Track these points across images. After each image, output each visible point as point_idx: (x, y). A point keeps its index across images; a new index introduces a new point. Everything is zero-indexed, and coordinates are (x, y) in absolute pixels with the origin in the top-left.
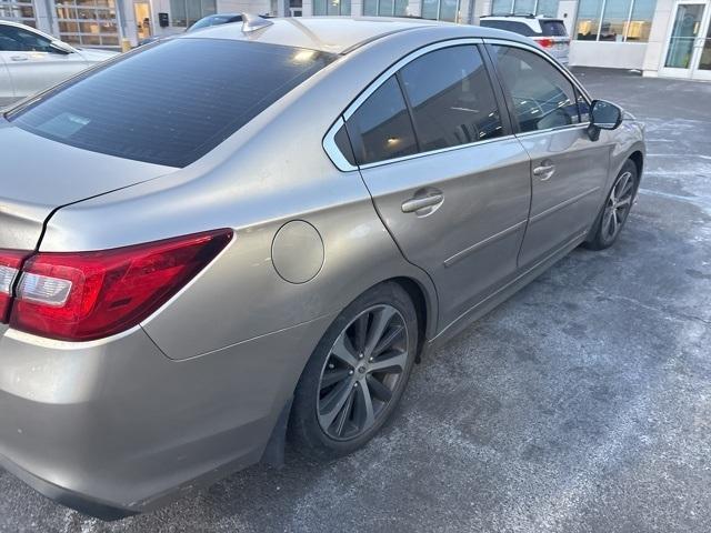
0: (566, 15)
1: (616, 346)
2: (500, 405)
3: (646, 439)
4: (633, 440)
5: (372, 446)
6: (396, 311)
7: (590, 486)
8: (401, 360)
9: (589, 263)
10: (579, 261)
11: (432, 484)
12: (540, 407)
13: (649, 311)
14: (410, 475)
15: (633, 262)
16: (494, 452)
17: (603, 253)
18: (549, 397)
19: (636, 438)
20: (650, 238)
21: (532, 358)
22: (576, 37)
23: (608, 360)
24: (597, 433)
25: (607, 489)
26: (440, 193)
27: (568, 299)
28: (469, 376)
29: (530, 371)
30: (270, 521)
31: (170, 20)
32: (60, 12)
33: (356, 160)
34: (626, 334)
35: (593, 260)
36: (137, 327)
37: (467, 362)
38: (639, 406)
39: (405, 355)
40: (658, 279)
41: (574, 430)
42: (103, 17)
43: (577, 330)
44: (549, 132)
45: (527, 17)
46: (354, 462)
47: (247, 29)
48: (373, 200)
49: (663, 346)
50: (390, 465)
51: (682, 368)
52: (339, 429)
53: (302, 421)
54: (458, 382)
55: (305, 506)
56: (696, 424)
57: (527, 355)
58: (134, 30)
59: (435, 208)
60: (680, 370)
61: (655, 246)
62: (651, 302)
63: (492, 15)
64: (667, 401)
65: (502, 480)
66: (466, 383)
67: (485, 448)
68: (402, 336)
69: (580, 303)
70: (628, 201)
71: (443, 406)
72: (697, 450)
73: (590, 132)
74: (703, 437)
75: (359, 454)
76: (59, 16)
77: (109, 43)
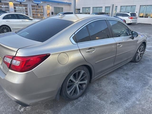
0: (137, 12)
1: (135, 83)
2: (107, 93)
3: (138, 102)
4: (134, 102)
5: (79, 99)
6: (84, 72)
7: (123, 111)
8: (86, 82)
9: (133, 65)
10: (131, 65)
11: (90, 107)
12: (116, 94)
13: (144, 76)
14: (86, 105)
15: (143, 66)
16: (104, 102)
17: (137, 63)
18: (118, 92)
19: (135, 102)
20: (148, 61)
21: (116, 84)
22: (139, 17)
23: (133, 86)
24: (127, 100)
25: (127, 112)
26: (95, 49)
27: (127, 73)
28: (101, 87)
29: (115, 87)
30: (56, 111)
31: (54, 13)
32: (33, 11)
33: (77, 42)
34: (138, 80)
35: (134, 64)
36: (31, 71)
37: (102, 84)
38: (137, 96)
39: (87, 81)
40: (148, 69)
41: (122, 99)
42: (41, 13)
43: (127, 79)
44: (123, 37)
45: (128, 13)
46: (75, 102)
47: (60, 17)
48: (79, 50)
49: (146, 84)
50: (82, 103)
51: (149, 88)
52: (72, 95)
53: (63, 92)
54: (99, 88)
55: (64, 109)
56: (150, 100)
57: (115, 83)
58: (46, 15)
59: (93, 52)
60: (148, 89)
61: (149, 62)
62: (145, 74)
63: (120, 12)
64: (144, 95)
65: (104, 108)
66: (101, 88)
67: (102, 101)
68: (86, 77)
69: (129, 73)
70: (143, 52)
71: (95, 92)
72: (148, 105)
73: (132, 37)
74: (151, 103)
75: (76, 100)
76: (32, 12)
77: (41, 18)
